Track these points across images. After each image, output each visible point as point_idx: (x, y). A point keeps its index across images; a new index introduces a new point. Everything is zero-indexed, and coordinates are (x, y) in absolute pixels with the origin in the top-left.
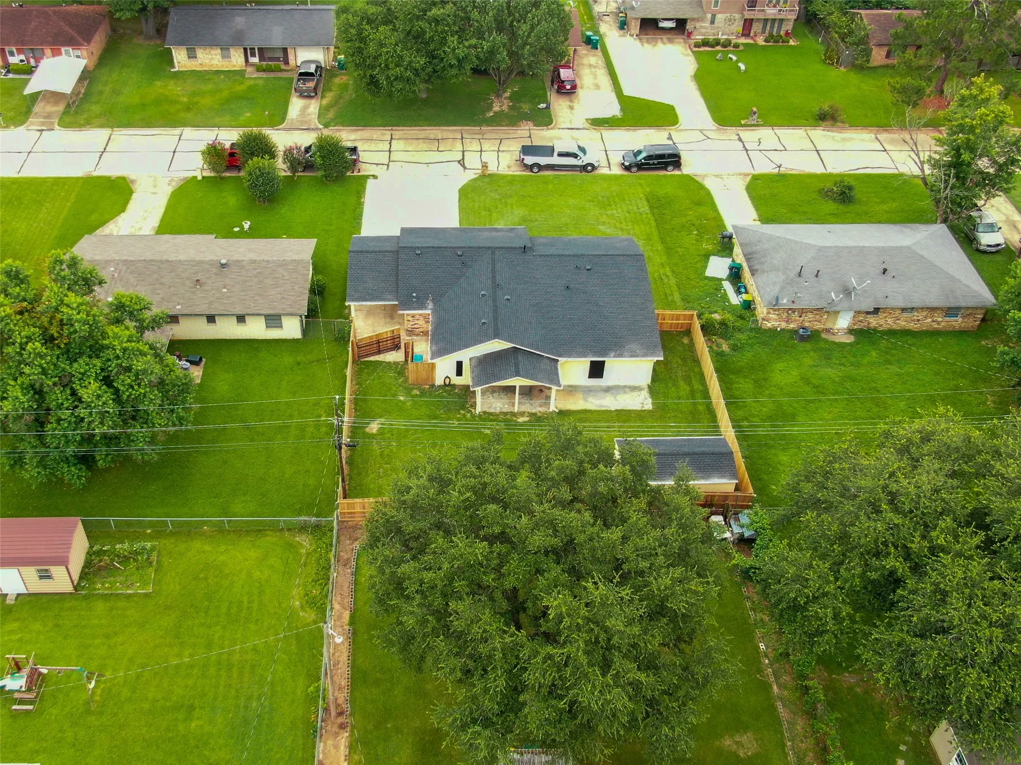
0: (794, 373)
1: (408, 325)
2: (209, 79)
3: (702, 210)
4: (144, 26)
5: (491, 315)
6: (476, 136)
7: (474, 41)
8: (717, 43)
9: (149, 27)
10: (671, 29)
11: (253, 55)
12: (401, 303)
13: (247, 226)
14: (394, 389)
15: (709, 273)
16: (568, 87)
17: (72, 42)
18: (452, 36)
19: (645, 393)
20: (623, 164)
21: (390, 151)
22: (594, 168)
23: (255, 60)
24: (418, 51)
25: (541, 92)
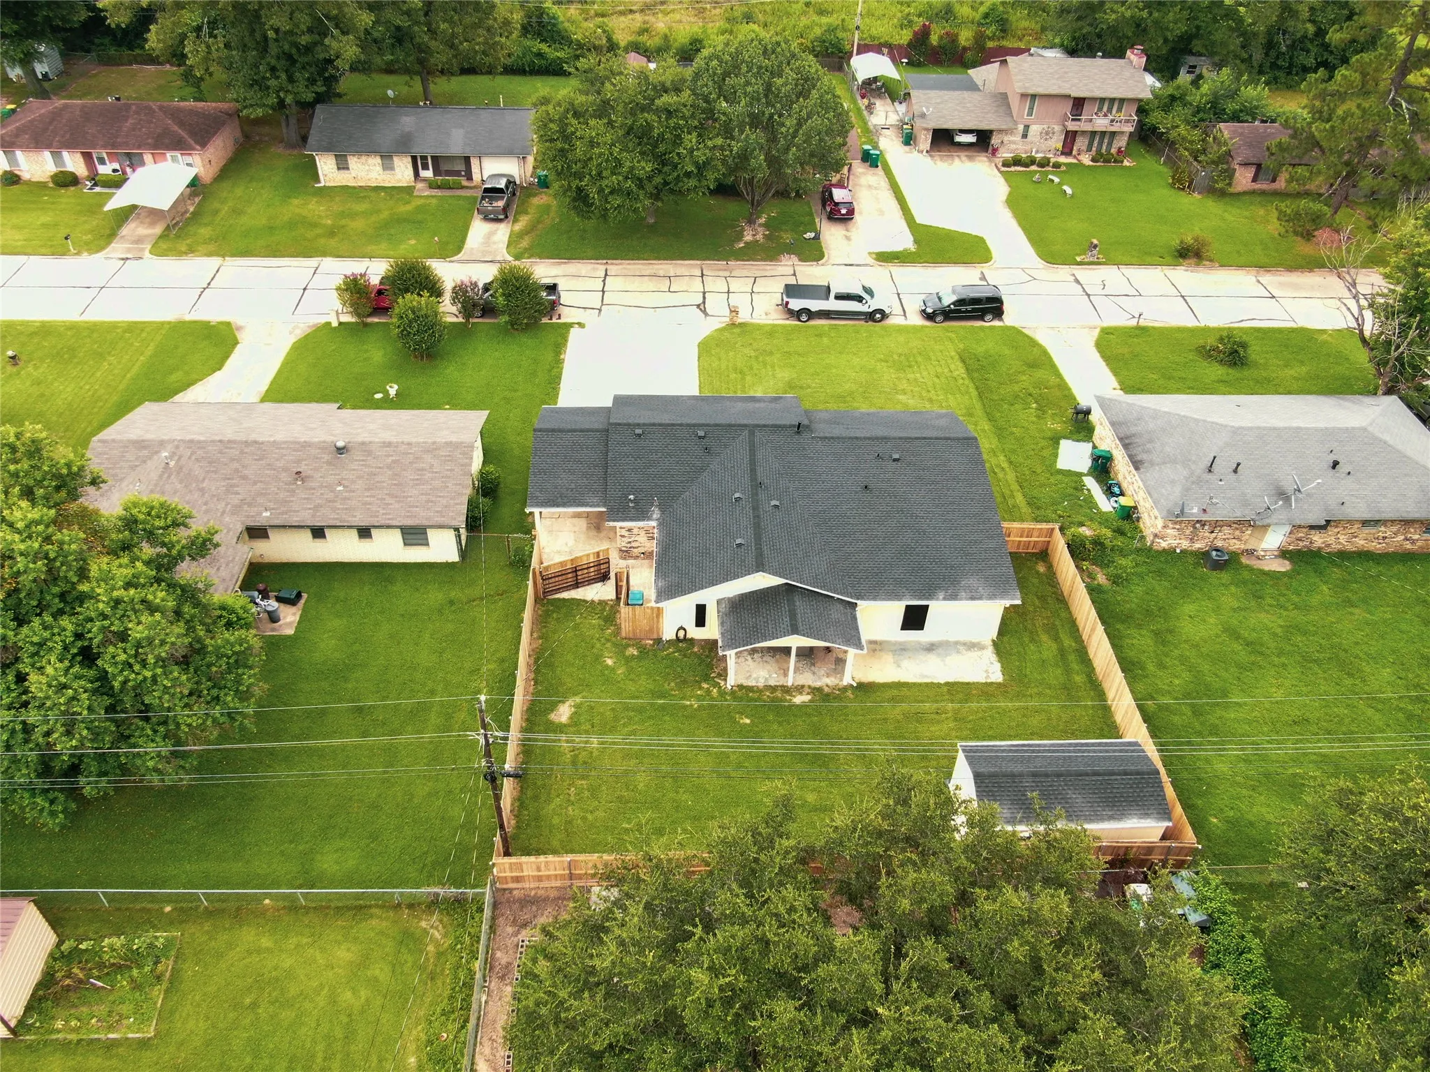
0: (1212, 621)
1: (622, 543)
2: (365, 197)
3: (1040, 374)
4: (284, 131)
5: (750, 531)
6: (721, 273)
7: (719, 141)
8: (1032, 161)
9: (291, 133)
10: (970, 145)
11: (425, 167)
12: (611, 510)
13: (393, 391)
14: (598, 645)
15: (1061, 464)
16: (844, 211)
17: (179, 145)
18: (689, 133)
19: (989, 655)
20: (924, 311)
21: (603, 291)
22: (884, 315)
23: (428, 174)
24: (642, 153)
25: (807, 218)
